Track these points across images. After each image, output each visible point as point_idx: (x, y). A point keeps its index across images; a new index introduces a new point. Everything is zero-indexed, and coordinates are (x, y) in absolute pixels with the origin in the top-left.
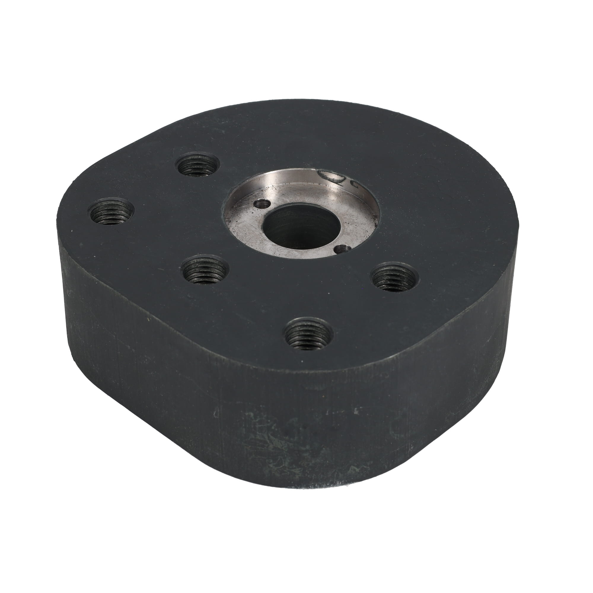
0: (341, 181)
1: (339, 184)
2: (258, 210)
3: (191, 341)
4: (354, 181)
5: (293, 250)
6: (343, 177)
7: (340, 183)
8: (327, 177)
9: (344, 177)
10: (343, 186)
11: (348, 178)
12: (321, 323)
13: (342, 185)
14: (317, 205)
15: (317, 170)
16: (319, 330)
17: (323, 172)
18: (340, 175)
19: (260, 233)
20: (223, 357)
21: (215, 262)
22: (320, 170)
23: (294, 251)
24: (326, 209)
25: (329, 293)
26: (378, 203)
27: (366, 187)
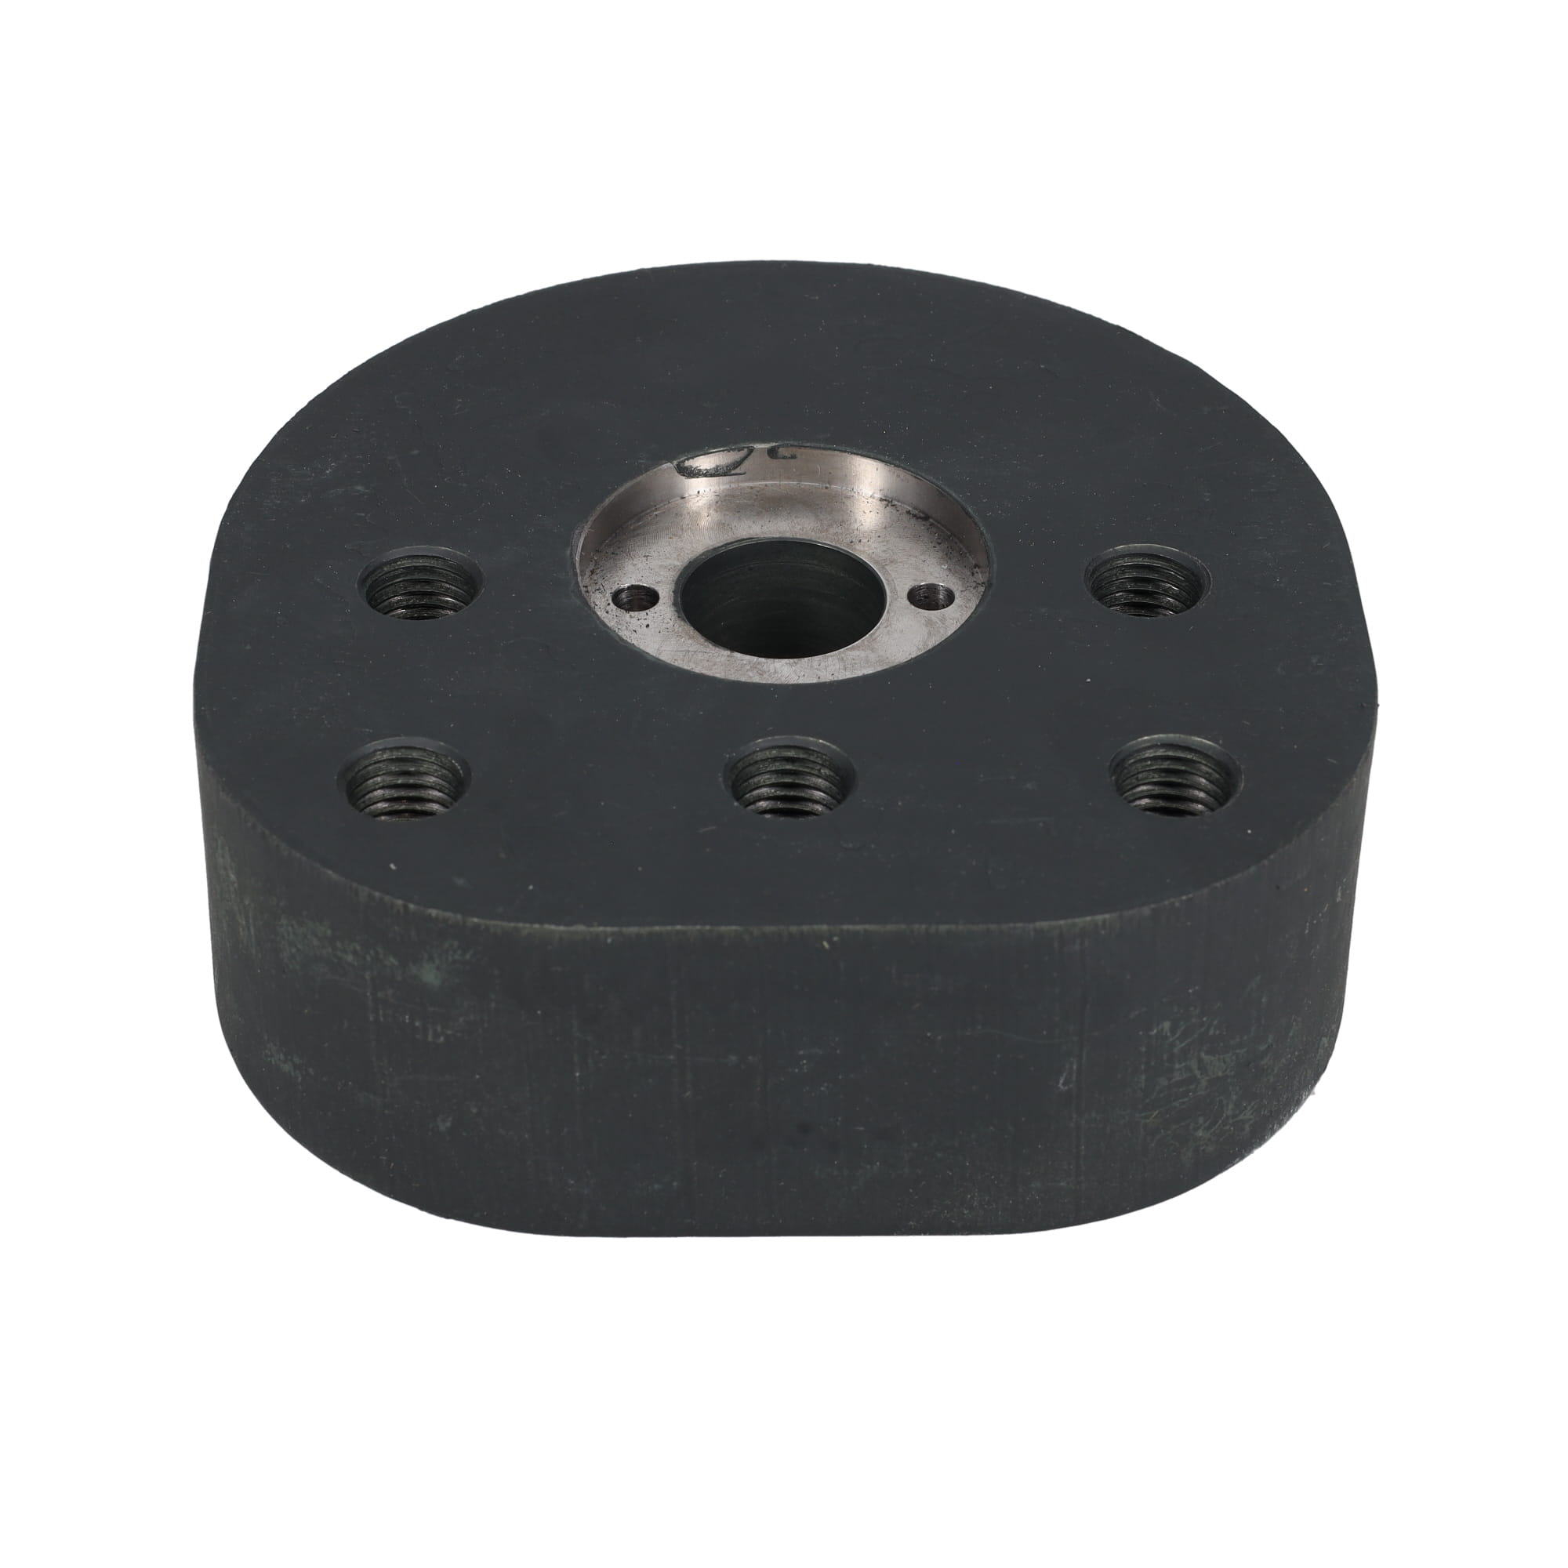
0: (737, 462)
1: (733, 472)
2: (647, 614)
3: (993, 927)
4: (778, 447)
5: (842, 650)
6: (746, 450)
7: (735, 468)
8: (700, 470)
9: (748, 447)
10: (744, 474)
11: (758, 446)
12: (1159, 744)
13: (742, 472)
14: (744, 539)
15: (675, 462)
16: (1151, 765)
17: (691, 460)
18: (734, 450)
19: (728, 656)
20: (1099, 918)
21: (770, 756)
22: (681, 459)
23: (849, 653)
24: (773, 538)
25: (1089, 680)
26: (894, 462)
27: (822, 445)
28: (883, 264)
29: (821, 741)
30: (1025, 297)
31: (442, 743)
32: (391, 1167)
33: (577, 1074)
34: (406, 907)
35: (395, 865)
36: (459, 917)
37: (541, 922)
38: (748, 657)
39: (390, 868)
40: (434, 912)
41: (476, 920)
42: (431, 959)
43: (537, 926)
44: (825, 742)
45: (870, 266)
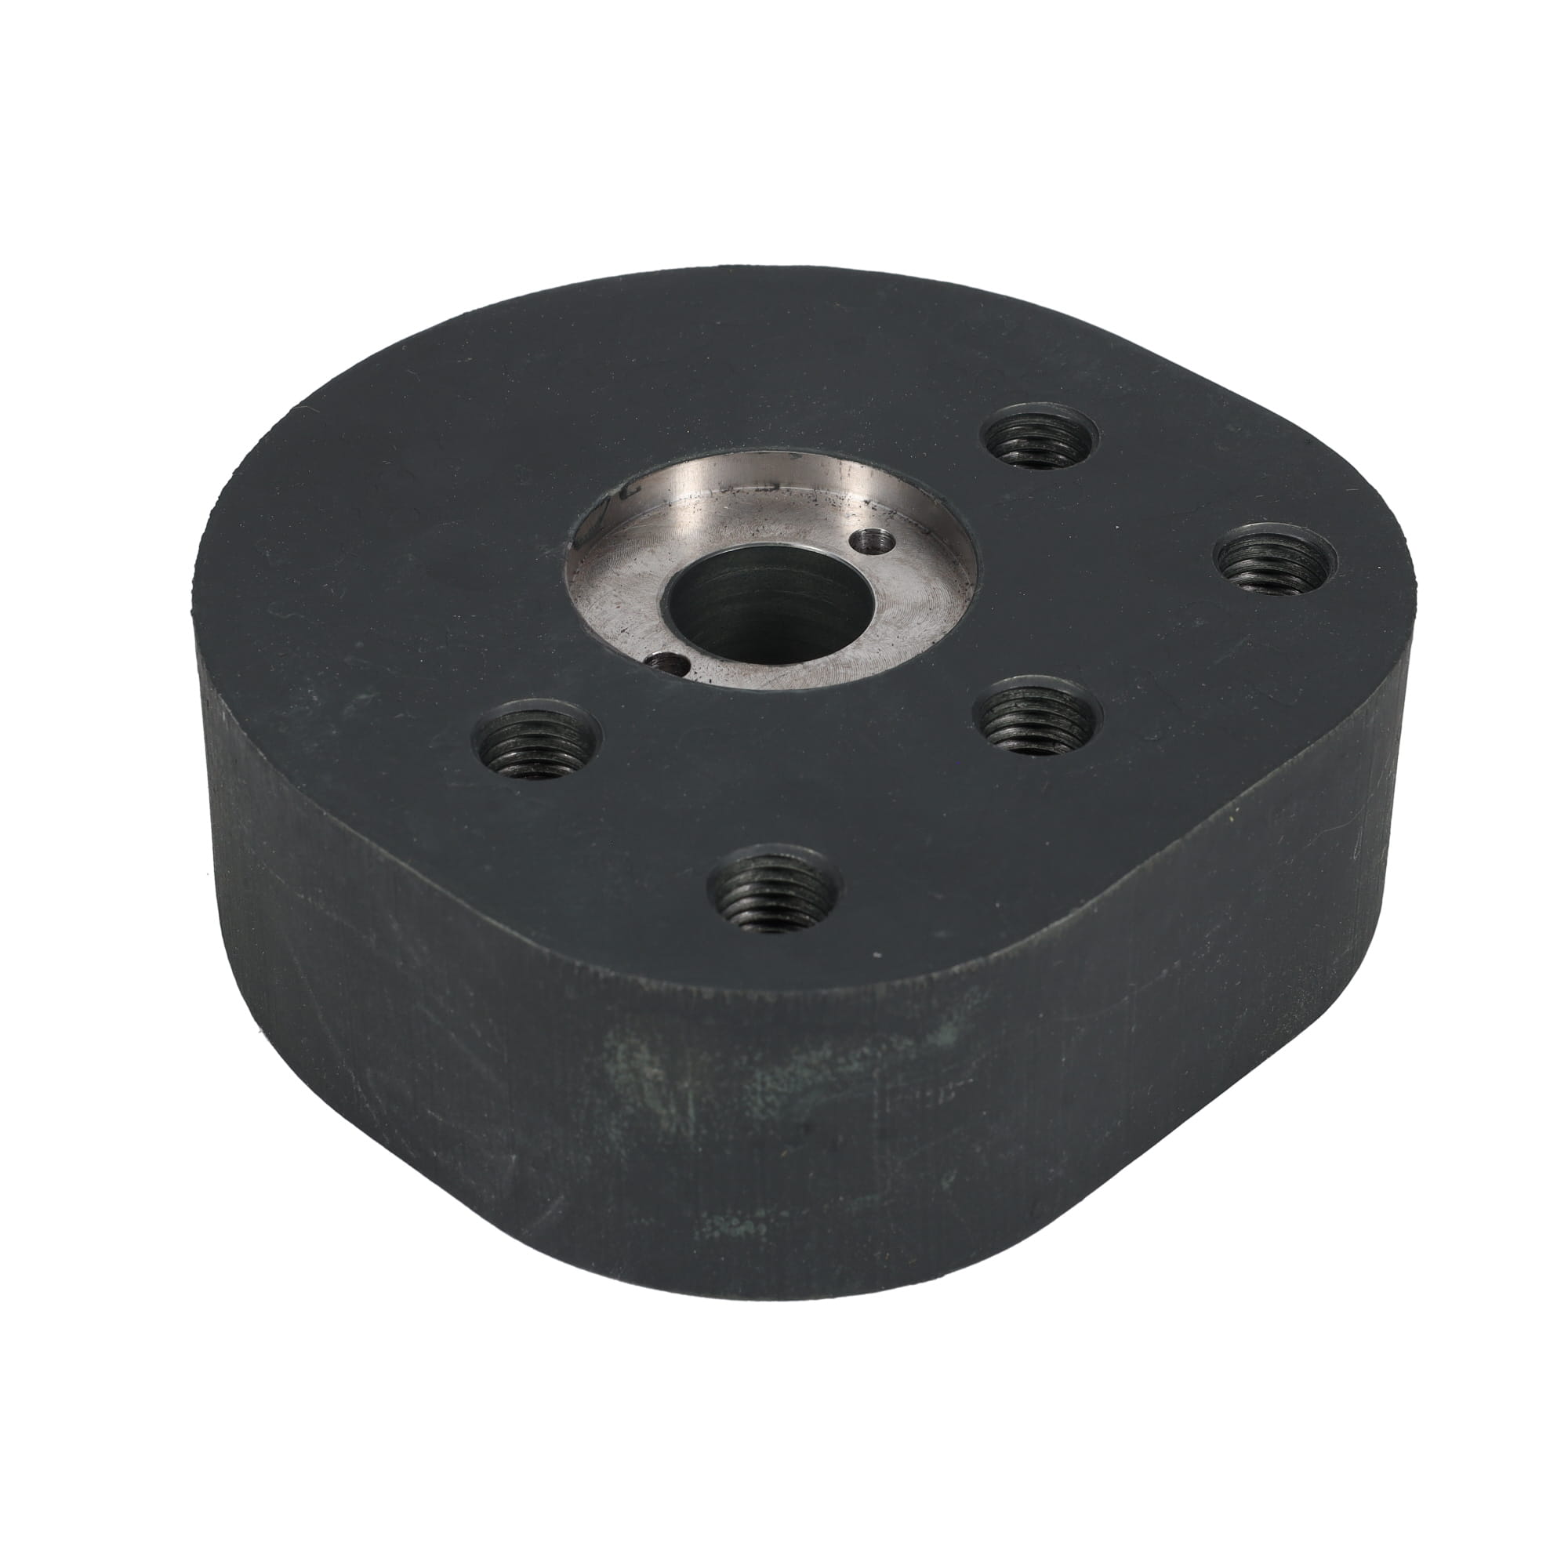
0: (601, 517)
2: (695, 671)
6: (605, 502)
9: (606, 499)
25: (1117, 527)
26: (731, 450)
27: (660, 466)
28: (475, 308)
29: (1015, 677)
30: (621, 279)
31: (758, 846)
32: (887, 1258)
33: (1064, 1060)
34: (930, 980)
35: (879, 952)
36: (981, 960)
37: (1047, 925)
38: (819, 660)
39: (876, 959)
40: (956, 969)
41: (995, 954)
42: (950, 1018)
43: (1045, 930)
44: (1019, 677)
45: (465, 315)
